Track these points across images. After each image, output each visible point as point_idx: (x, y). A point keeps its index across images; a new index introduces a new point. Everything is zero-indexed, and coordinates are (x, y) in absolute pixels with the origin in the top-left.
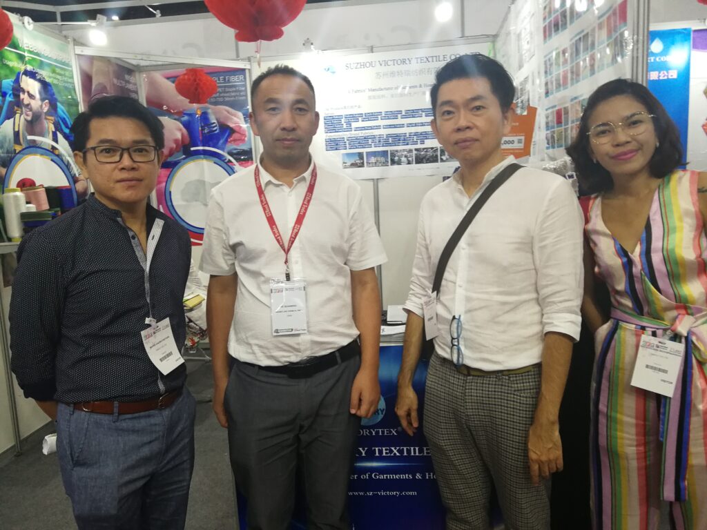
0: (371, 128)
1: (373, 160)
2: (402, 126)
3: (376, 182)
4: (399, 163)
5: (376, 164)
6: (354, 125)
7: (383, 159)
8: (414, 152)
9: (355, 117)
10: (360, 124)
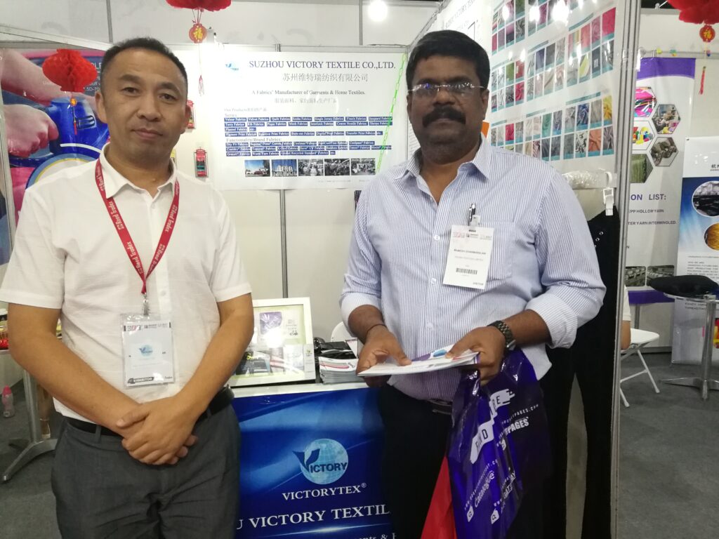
0: (279, 134)
1: (279, 169)
2: (311, 134)
3: (283, 193)
4: (308, 174)
5: (282, 174)
6: (259, 129)
7: (290, 169)
8: (325, 163)
9: (260, 121)
10: (266, 129)
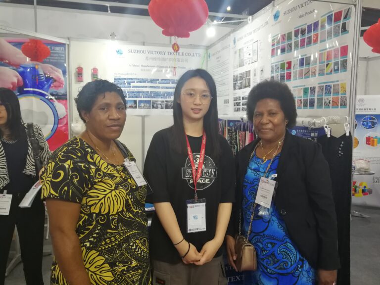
0: (142, 87)
1: (142, 105)
2: (159, 87)
3: (143, 117)
4: (157, 108)
5: (144, 108)
6: (132, 84)
7: (148, 105)
8: (165, 103)
9: (132, 80)
10: (136, 84)
